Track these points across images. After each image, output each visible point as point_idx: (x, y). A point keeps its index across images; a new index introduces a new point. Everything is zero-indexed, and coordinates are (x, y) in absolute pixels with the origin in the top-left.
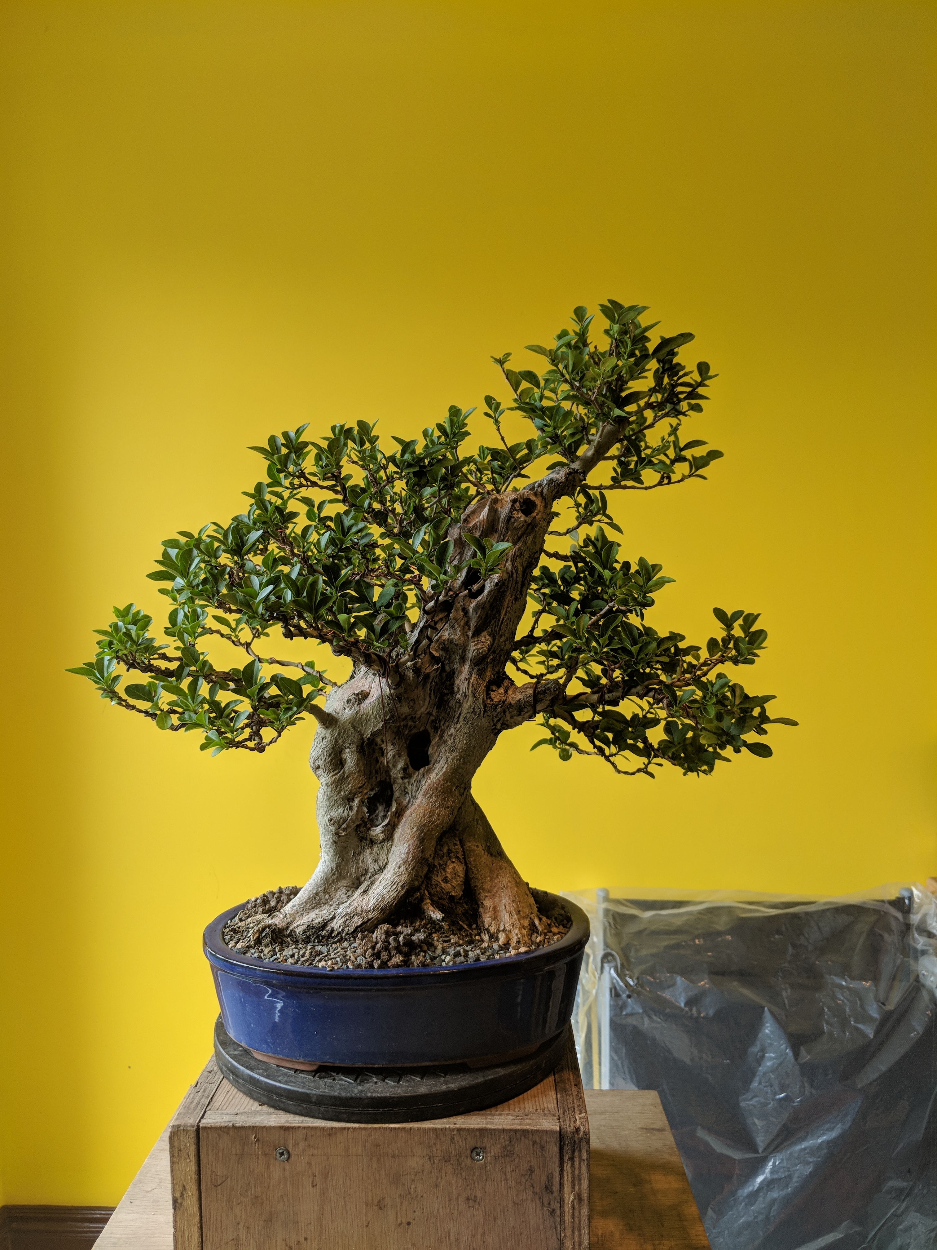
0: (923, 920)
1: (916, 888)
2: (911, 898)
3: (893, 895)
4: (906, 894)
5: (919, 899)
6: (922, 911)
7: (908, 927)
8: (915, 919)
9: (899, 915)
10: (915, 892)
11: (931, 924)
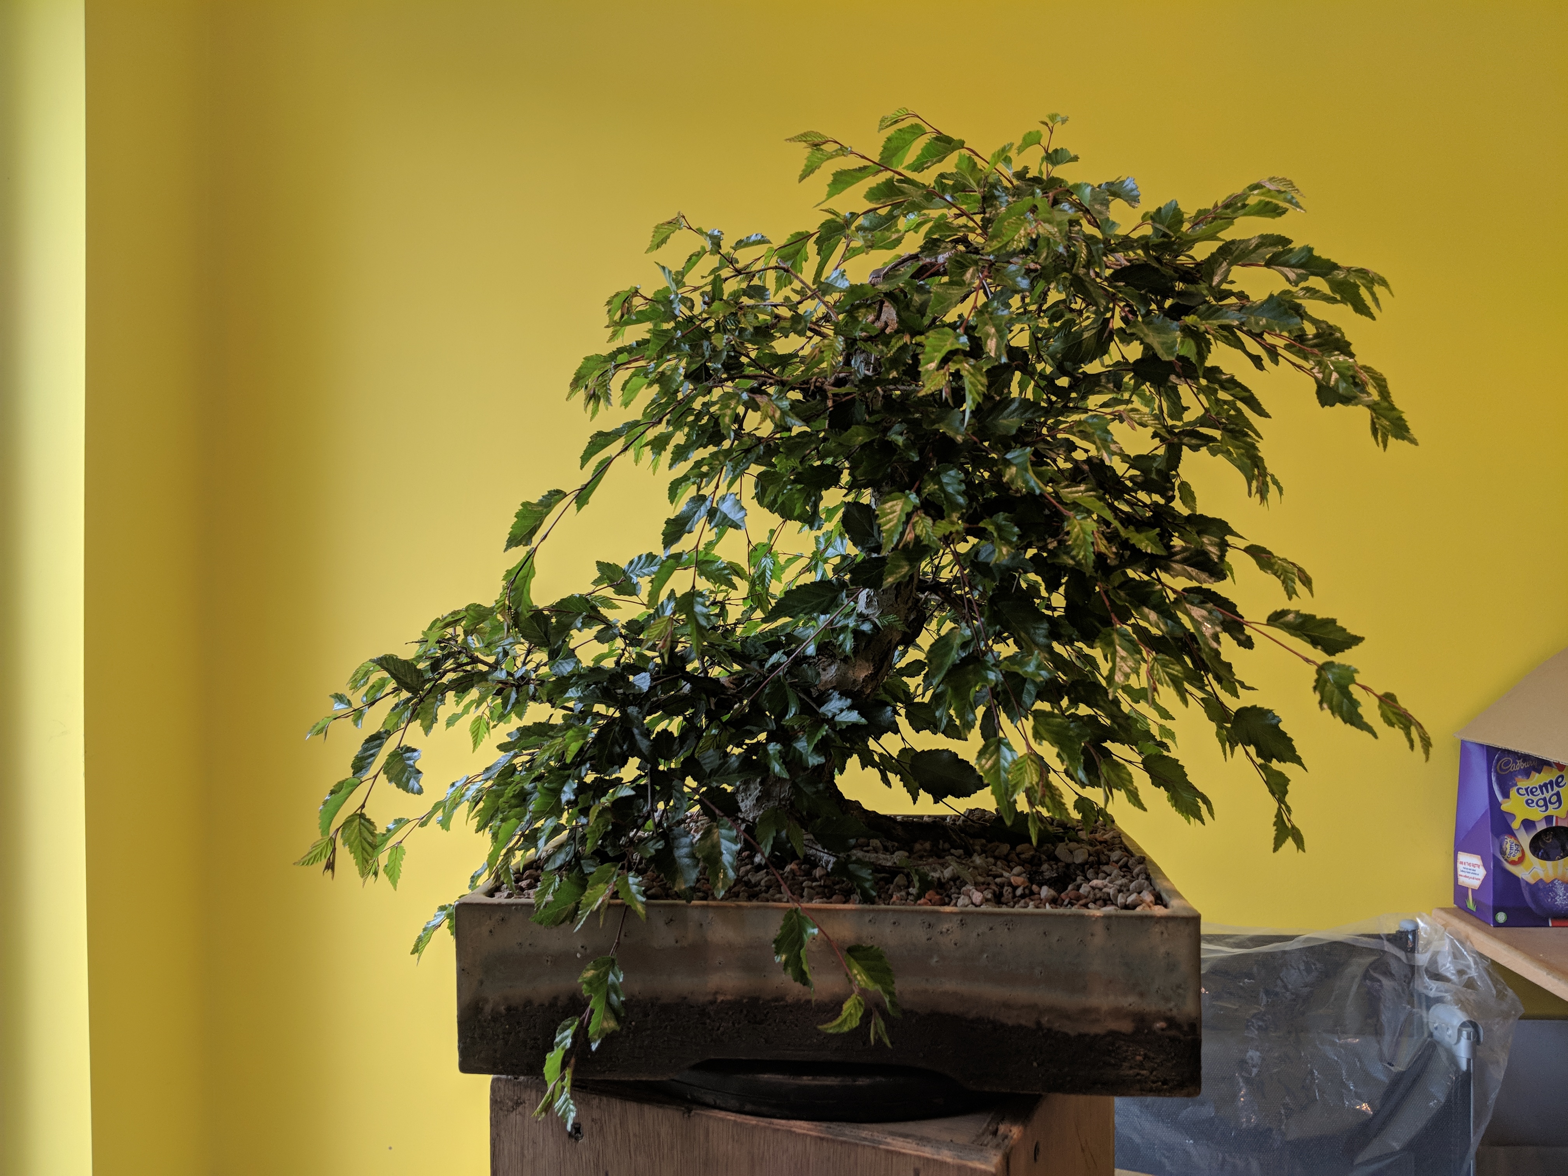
1: (1422, 921)
2: (1415, 932)
3: (1391, 928)
4: (1409, 927)
5: (1425, 933)
6: (1432, 949)
7: (1413, 969)
8: (1422, 959)
9: (1401, 954)
10: (1421, 924)
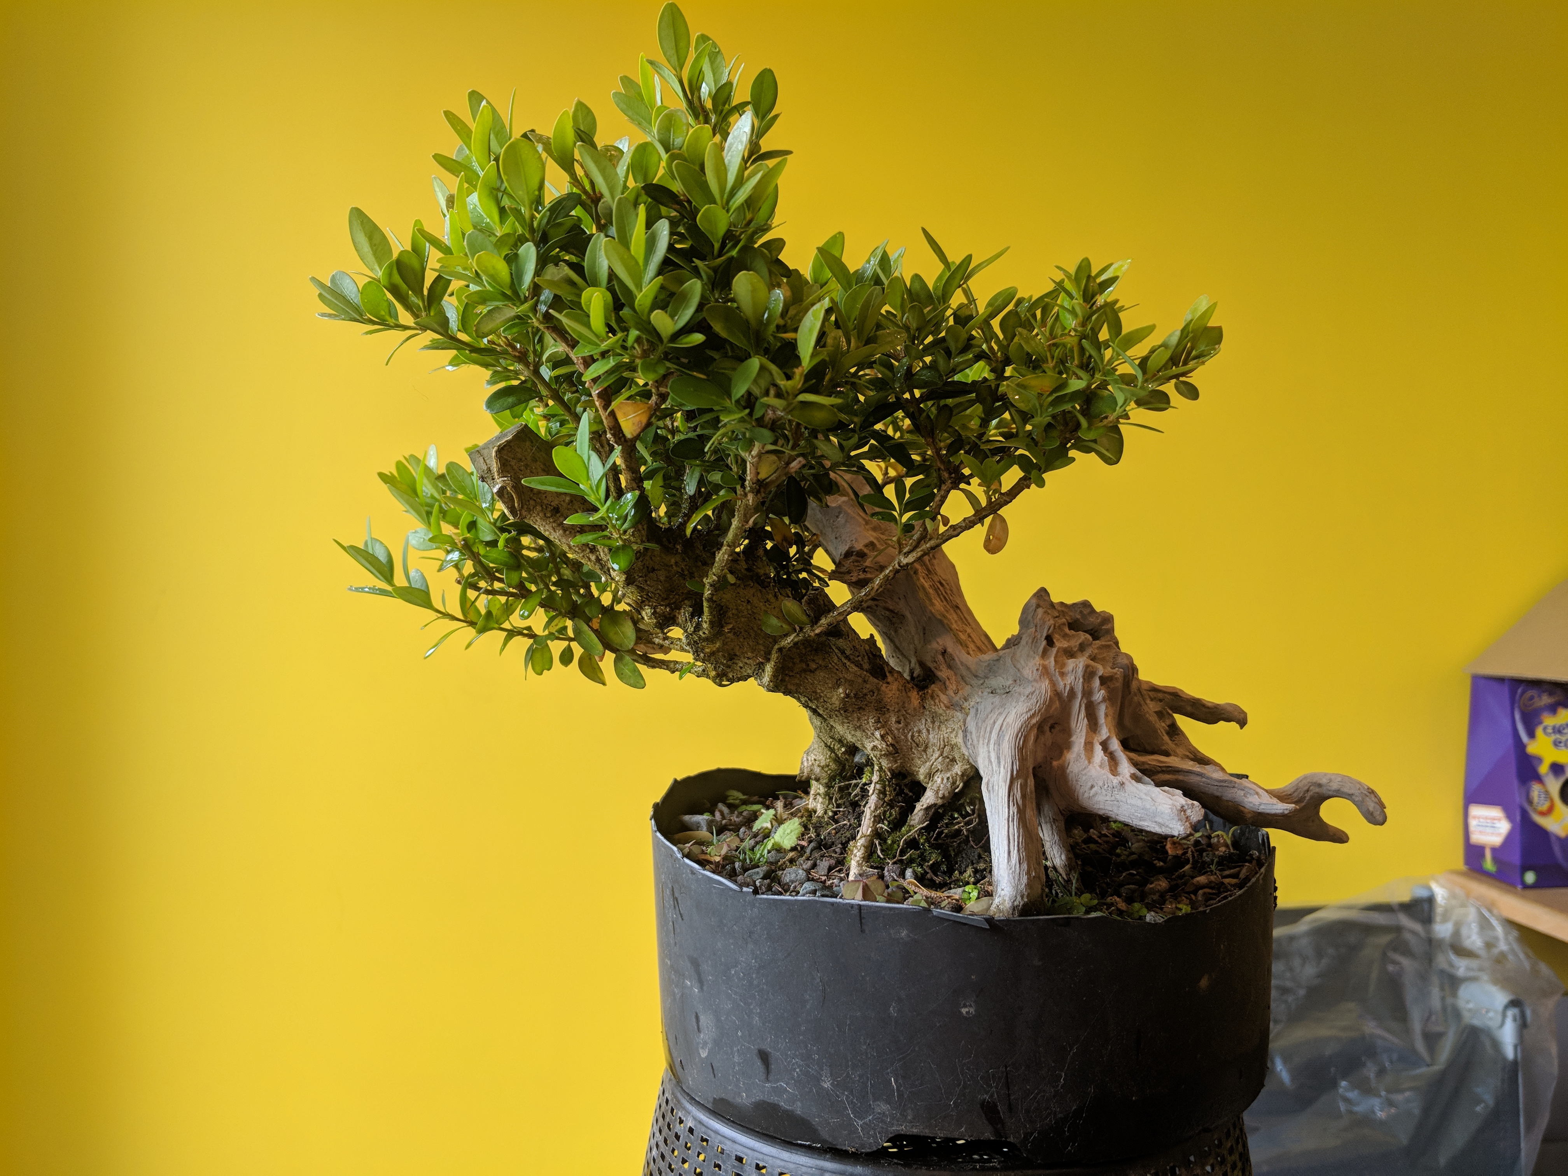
0: (1457, 933)
1: (1437, 886)
2: (1430, 899)
3: (1404, 896)
4: (1424, 894)
5: (1443, 900)
6: (1453, 918)
7: (1432, 944)
8: (1443, 930)
9: (1418, 927)
10: (1436, 890)
11: (1469, 937)
